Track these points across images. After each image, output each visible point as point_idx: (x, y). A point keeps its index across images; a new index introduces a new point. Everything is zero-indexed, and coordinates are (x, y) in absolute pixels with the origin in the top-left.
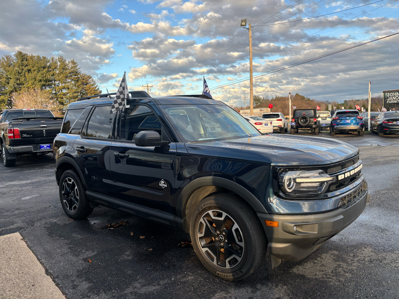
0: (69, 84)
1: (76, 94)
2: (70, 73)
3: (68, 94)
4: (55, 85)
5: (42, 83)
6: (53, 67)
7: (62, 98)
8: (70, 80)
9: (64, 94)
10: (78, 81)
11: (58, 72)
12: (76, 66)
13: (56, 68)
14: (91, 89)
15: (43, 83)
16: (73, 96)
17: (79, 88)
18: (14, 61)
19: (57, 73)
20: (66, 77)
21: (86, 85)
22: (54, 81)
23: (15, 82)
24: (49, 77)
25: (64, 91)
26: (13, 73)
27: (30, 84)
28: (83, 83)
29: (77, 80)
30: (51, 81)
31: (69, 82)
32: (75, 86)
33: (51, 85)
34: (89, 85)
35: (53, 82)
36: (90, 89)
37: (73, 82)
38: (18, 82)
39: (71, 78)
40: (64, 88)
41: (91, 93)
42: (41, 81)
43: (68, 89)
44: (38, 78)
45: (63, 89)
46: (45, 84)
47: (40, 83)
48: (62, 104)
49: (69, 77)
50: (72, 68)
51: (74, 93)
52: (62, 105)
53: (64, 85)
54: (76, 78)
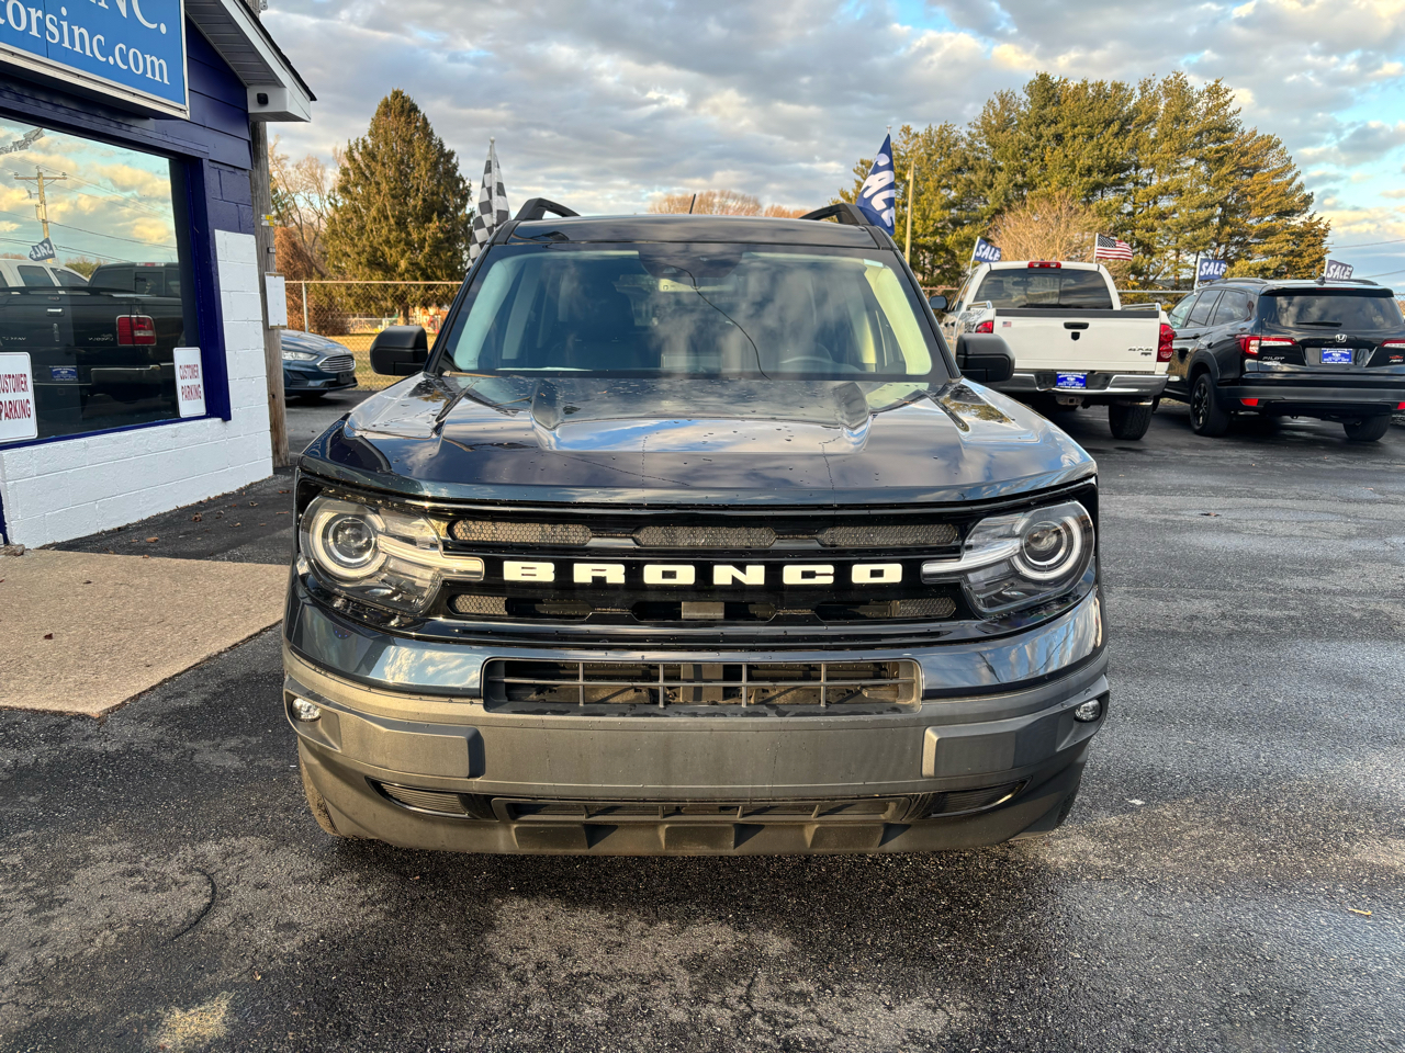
0: (1186, 175)
1: (1202, 214)
2: (1199, 134)
3: (1174, 212)
4: (1136, 184)
5: (1092, 179)
6: (1143, 117)
7: (1152, 229)
8: (1192, 162)
9: (1162, 216)
10: (1220, 161)
11: (1153, 133)
12: (1226, 103)
13: (1151, 119)
14: (1269, 190)
15: (1097, 177)
16: (1192, 221)
17: (1222, 188)
18: (1022, 109)
19: (1152, 137)
20: (1181, 150)
21: (1251, 175)
22: (1136, 169)
23: (1010, 181)
24: (1120, 153)
25: (1165, 203)
26: (1010, 151)
27: (1055, 184)
28: (1240, 169)
29: (1221, 158)
30: (1123, 168)
31: (1187, 169)
32: (1206, 181)
33: (1120, 182)
34: (1263, 174)
35: (1132, 171)
36: (1265, 188)
37: (1203, 168)
38: (1019, 178)
39: (1198, 151)
40: (1165, 191)
41: (1266, 204)
42: (1089, 171)
43: (1180, 193)
44: (1084, 162)
45: (1162, 194)
46: (1101, 180)
47: (1085, 179)
48: (1148, 250)
49: (1194, 147)
50: (1209, 112)
51: (1199, 207)
52: (1149, 253)
53: (1167, 179)
54: (1217, 152)
